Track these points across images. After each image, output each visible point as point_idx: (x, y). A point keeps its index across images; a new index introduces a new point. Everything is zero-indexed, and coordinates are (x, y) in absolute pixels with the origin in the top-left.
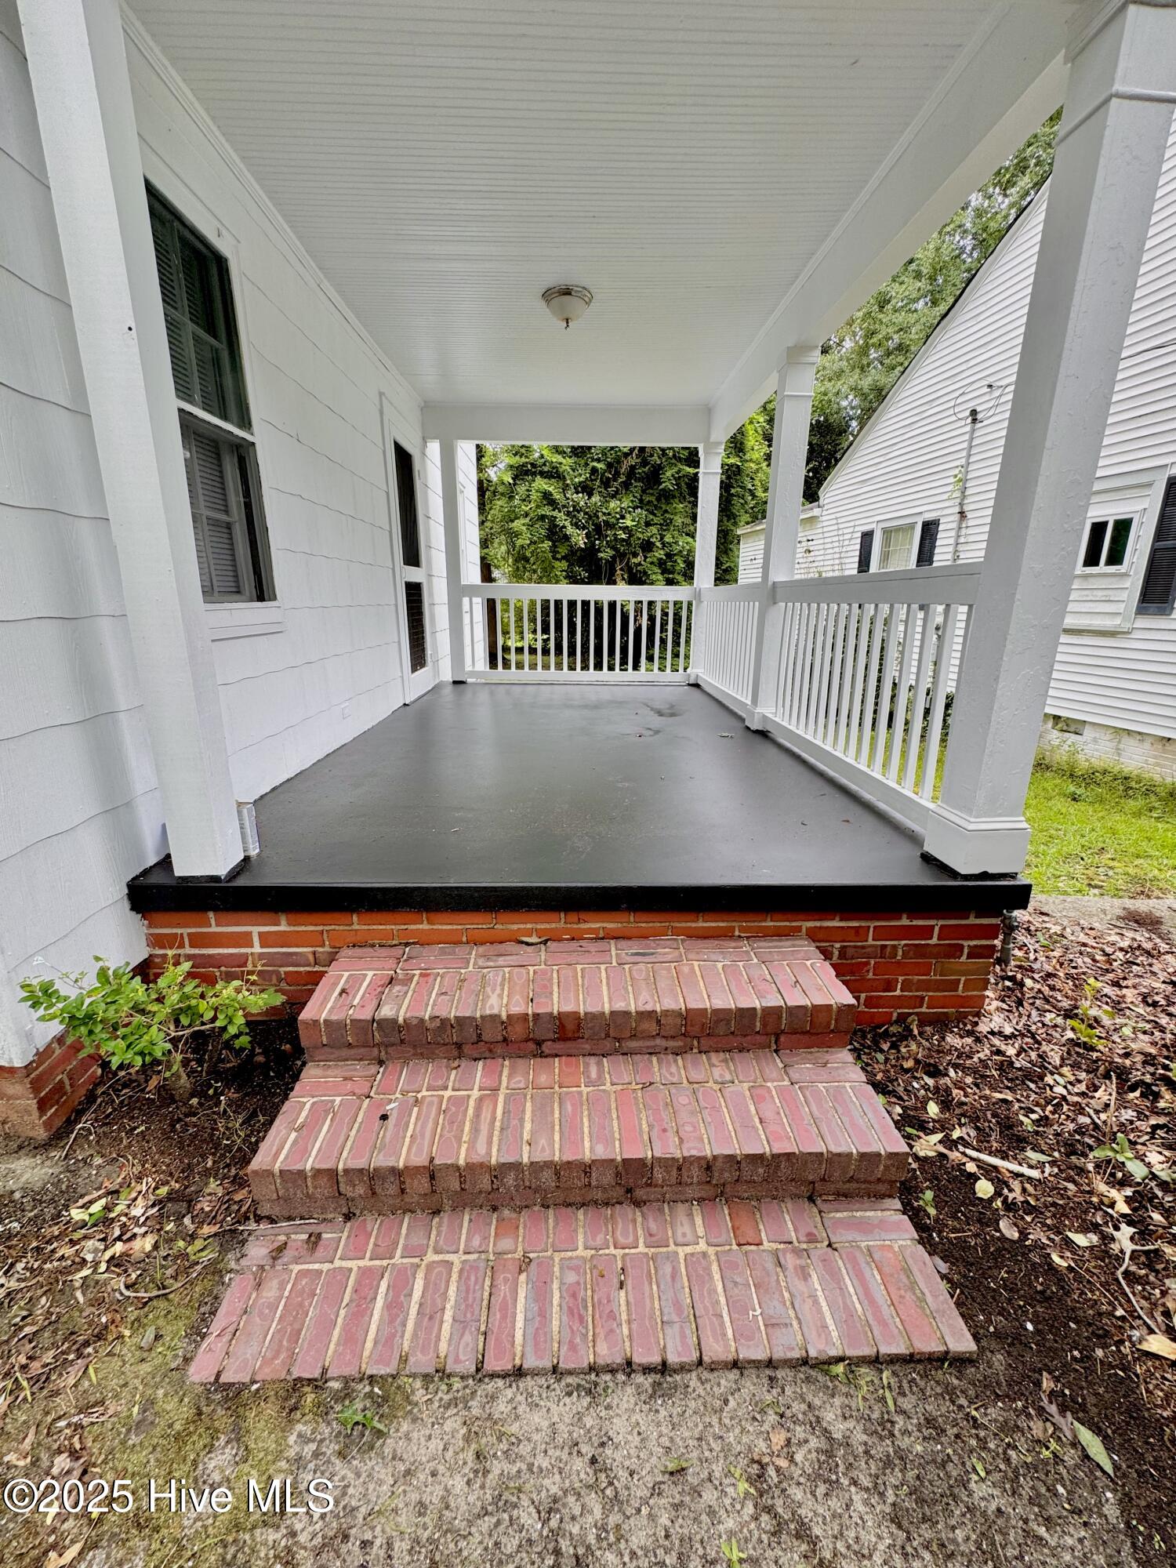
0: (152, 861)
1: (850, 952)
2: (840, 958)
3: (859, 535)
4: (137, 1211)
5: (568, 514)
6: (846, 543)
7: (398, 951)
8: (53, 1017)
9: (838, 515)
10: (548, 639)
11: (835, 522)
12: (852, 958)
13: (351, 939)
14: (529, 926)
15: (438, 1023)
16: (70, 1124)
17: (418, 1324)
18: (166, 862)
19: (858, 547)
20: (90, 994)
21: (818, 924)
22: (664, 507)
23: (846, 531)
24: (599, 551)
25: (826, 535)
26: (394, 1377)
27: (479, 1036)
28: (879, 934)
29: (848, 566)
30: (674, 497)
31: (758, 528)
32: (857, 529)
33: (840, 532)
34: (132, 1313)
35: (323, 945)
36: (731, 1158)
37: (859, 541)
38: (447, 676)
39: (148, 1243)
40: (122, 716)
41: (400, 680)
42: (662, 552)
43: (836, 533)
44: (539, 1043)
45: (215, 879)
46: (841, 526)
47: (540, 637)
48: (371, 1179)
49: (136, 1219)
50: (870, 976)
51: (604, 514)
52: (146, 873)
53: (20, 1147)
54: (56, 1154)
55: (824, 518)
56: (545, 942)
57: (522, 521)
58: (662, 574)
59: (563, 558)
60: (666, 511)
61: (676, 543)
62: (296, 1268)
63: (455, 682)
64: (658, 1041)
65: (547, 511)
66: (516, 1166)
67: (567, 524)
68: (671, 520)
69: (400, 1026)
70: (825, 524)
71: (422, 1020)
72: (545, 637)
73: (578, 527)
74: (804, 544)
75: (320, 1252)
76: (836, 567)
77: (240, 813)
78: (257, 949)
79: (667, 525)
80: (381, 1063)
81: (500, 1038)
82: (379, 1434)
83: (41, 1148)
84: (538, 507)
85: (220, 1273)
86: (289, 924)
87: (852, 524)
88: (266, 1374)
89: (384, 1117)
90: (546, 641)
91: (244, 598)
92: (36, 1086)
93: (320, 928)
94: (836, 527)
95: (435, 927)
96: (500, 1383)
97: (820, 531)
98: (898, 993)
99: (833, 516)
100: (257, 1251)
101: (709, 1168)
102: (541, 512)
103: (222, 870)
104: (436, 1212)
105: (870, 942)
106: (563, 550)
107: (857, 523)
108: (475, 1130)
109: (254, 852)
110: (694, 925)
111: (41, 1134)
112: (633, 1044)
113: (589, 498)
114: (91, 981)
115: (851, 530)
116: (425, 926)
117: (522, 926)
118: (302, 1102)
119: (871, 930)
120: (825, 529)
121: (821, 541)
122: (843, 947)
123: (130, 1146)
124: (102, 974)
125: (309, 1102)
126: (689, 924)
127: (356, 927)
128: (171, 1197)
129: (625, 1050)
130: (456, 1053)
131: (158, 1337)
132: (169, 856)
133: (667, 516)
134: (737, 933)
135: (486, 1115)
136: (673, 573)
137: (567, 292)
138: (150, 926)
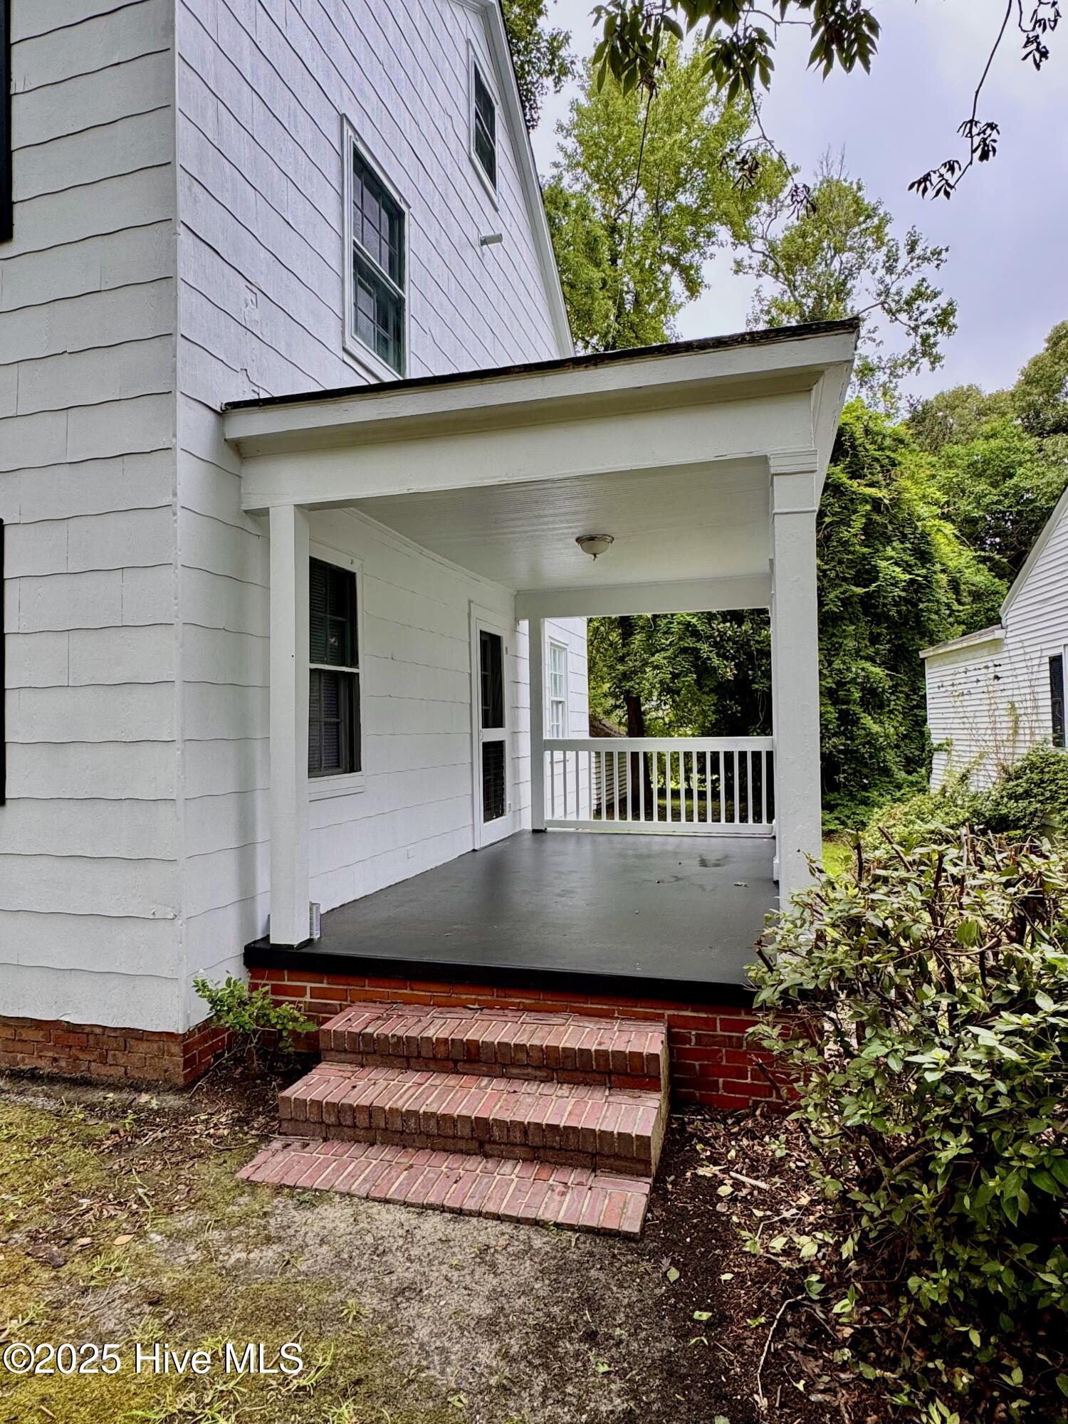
0: (259, 936)
1: (705, 1040)
2: (696, 1044)
3: (1047, 660)
4: (223, 1120)
5: (716, 645)
6: (1035, 669)
7: (388, 1006)
8: (205, 997)
9: (1023, 637)
10: (718, 780)
11: (1020, 645)
12: (706, 1046)
13: (362, 997)
14: (474, 997)
15: (395, 1039)
16: (194, 1082)
17: (346, 1177)
18: (267, 938)
19: (1048, 674)
20: (222, 990)
21: (676, 1013)
22: (830, 629)
23: (1033, 655)
24: (753, 681)
25: (1013, 660)
26: (328, 1191)
27: (419, 1052)
28: (726, 1025)
29: (1041, 696)
30: (843, 618)
31: (940, 651)
32: (1045, 653)
33: (1028, 657)
34: (215, 1153)
35: (346, 1000)
36: (538, 1125)
37: (1047, 667)
38: (527, 825)
39: (226, 1132)
40: (258, 845)
41: (470, 827)
42: (829, 680)
43: (1022, 658)
44: (456, 1062)
45: (291, 947)
46: (1028, 650)
47: (709, 777)
48: (339, 1112)
49: (221, 1123)
50: (724, 1063)
51: (758, 642)
52: (255, 942)
53: (170, 1089)
54: (186, 1096)
55: (1008, 641)
56: (482, 1009)
57: (663, 654)
58: (834, 704)
59: (712, 690)
60: (834, 635)
61: (848, 669)
62: (293, 1153)
63: (535, 831)
64: (530, 1070)
65: (689, 643)
66: (415, 1113)
67: (713, 655)
68: (841, 644)
69: (374, 1040)
70: (1010, 647)
71: (387, 1036)
72: (715, 777)
73: (726, 658)
74: (991, 670)
75: (307, 1149)
76: (1028, 697)
77: (311, 910)
78: (308, 999)
79: (836, 649)
80: (363, 1066)
81: (431, 1056)
82: (314, 1205)
83: (180, 1091)
84: (680, 639)
85: (257, 1149)
86: (328, 983)
87: (1038, 647)
88: (270, 1181)
89: (354, 1087)
90: (716, 781)
91: (340, 770)
92: (186, 1049)
93: (345, 987)
94: (1021, 651)
95: (415, 992)
96: (376, 1204)
97: (1006, 655)
98: (749, 1081)
99: (1018, 639)
100: (276, 1145)
101: (526, 1133)
102: (684, 644)
103: (295, 942)
104: (372, 1145)
105: (719, 1032)
106: (711, 683)
107: (1044, 646)
108: (401, 1097)
109: (316, 937)
110: (585, 1006)
111: (181, 1081)
112: (515, 1071)
113: (740, 626)
114: (223, 985)
115: (1038, 654)
116: (408, 991)
117: (469, 996)
118: (314, 1076)
119: (718, 1021)
120: (1012, 653)
121: (1009, 667)
122: (697, 1034)
123: (222, 1096)
124: (228, 982)
125: (317, 1077)
126: (581, 1005)
127: (367, 988)
128: (239, 1120)
129: (509, 1075)
130: (406, 1065)
131: (225, 1162)
132: (268, 936)
133: (835, 640)
134: (616, 1015)
135: (410, 1092)
136: (847, 703)
137: (592, 539)
138: (251, 978)
